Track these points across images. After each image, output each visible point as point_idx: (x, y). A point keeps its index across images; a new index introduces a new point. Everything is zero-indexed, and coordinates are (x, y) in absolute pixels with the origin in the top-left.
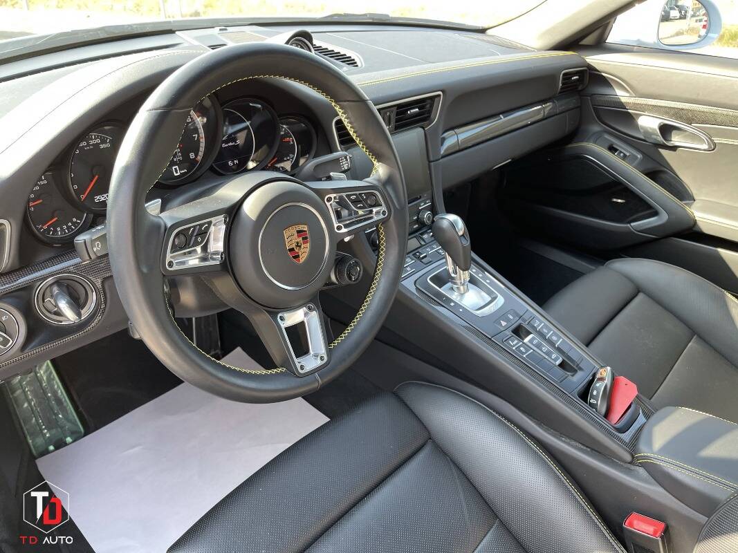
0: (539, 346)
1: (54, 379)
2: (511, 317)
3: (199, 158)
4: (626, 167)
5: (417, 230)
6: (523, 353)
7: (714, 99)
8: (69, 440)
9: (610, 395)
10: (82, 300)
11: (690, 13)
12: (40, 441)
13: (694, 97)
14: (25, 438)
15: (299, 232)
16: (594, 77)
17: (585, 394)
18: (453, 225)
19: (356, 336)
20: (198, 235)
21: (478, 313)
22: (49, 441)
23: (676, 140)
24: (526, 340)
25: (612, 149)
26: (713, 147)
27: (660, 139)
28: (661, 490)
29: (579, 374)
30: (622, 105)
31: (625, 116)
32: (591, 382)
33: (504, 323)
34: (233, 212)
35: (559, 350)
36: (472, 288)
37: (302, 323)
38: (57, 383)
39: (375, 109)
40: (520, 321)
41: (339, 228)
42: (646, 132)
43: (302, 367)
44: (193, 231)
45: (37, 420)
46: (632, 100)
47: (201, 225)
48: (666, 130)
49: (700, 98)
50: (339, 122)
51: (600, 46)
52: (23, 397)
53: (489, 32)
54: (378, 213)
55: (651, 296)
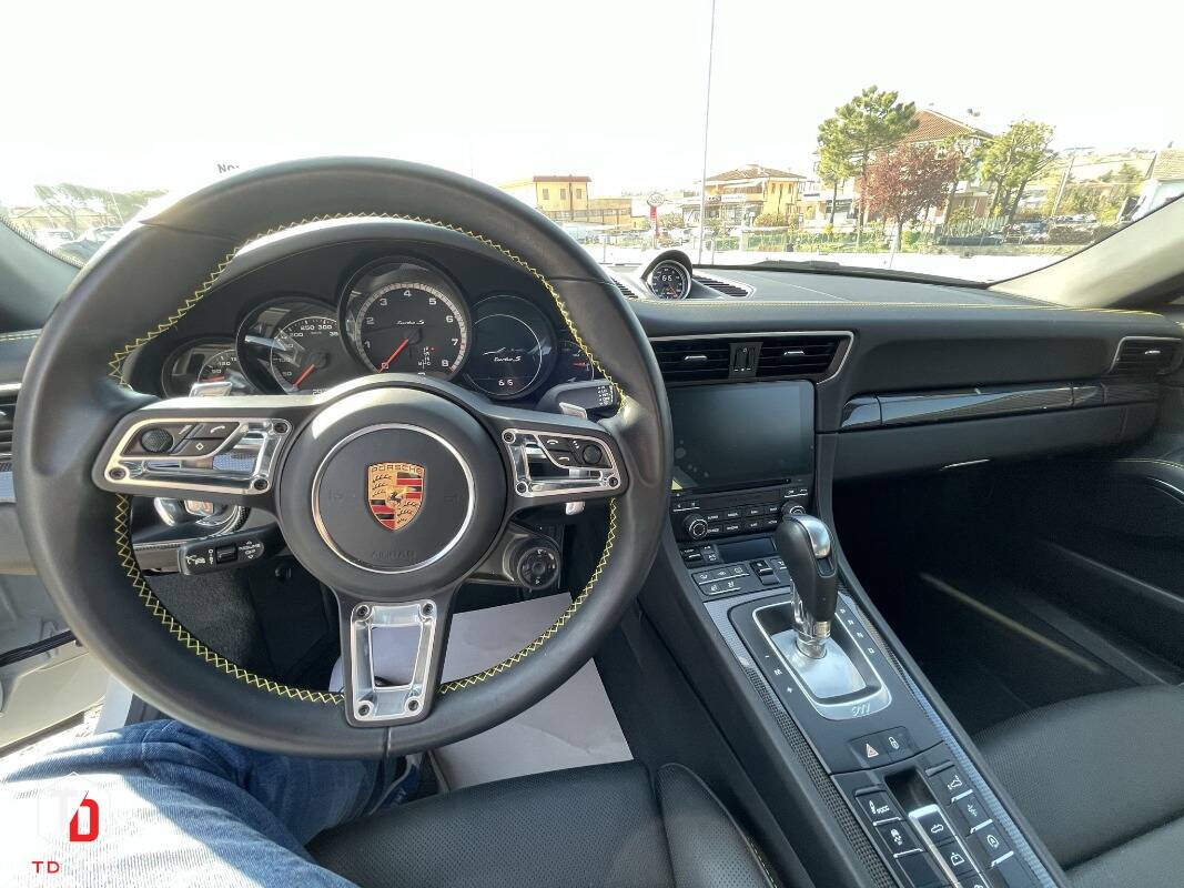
0: (944, 843)
2: (895, 744)
6: (896, 849)
18: (806, 535)
20: (197, 439)
21: (822, 709)
24: (915, 815)
33: (871, 752)
36: (833, 650)
40: (913, 761)
41: (521, 488)
43: (364, 712)
44: (189, 430)
47: (211, 425)
53: (993, 288)
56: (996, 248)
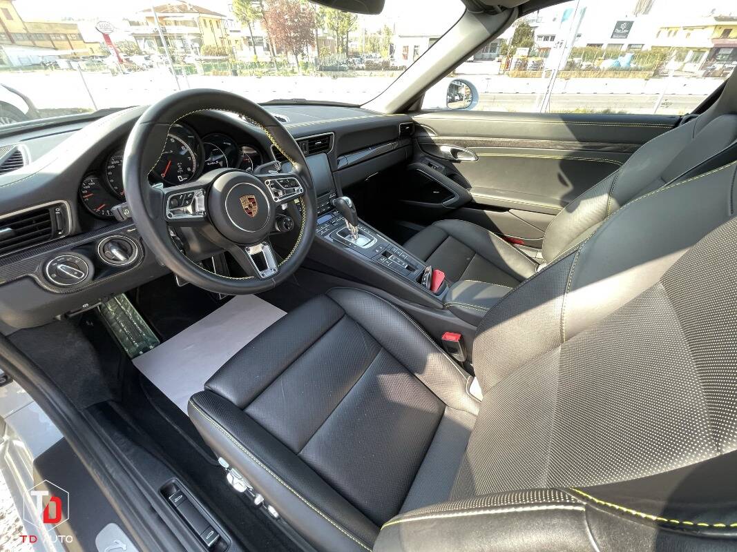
0: (396, 260)
1: (136, 314)
2: (381, 248)
3: (194, 171)
4: (437, 174)
5: (330, 210)
6: (388, 264)
7: (475, 133)
8: (151, 347)
9: (432, 279)
10: (129, 250)
11: (464, 98)
12: (133, 349)
13: (465, 133)
14: (123, 348)
15: (249, 199)
16: (417, 128)
17: (420, 280)
18: (346, 202)
19: (294, 258)
20: (186, 200)
21: (363, 247)
22: (139, 349)
23: (460, 157)
24: (389, 258)
25: (430, 165)
26: (477, 158)
27: (452, 157)
28: (457, 319)
29: (416, 271)
30: (432, 141)
31: (433, 146)
32: (422, 275)
33: (377, 251)
34: (208, 188)
35: (406, 261)
36: (361, 236)
37: (261, 253)
38: (139, 316)
39: (295, 140)
40: (385, 249)
41: (276, 199)
42: (445, 154)
43: (263, 275)
44: (182, 197)
45: (129, 338)
46: (436, 138)
47: (187, 194)
48: (454, 152)
49: (470, 133)
50: (274, 148)
51: (418, 111)
52: (118, 327)
53: (362, 107)
54: (298, 191)
55: (454, 237)
56: (345, 73)
